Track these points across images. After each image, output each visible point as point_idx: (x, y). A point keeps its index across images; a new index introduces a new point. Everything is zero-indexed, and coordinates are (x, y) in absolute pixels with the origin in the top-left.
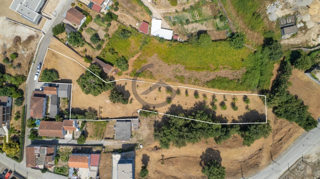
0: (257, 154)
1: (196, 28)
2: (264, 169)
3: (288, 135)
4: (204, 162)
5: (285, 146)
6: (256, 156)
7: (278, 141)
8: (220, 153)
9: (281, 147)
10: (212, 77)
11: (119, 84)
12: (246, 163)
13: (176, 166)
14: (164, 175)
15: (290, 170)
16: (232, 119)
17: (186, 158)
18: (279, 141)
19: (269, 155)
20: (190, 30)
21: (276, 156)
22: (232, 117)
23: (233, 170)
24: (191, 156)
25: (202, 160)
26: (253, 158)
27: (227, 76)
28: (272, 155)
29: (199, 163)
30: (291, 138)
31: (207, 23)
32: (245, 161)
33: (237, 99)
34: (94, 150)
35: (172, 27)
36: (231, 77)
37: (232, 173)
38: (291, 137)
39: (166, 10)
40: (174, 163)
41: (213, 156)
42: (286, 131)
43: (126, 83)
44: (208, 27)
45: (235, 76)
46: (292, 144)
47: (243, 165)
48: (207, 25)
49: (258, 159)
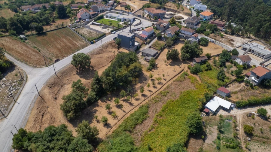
0: (56, 95)
1: (210, 134)
2: (41, 88)
3: (39, 122)
4: (91, 70)
5: (35, 111)
6: (56, 93)
7: (45, 114)
8: (86, 80)
9: (38, 109)
10: (150, 113)
11: (182, 65)
12: (60, 85)
13: (105, 58)
14: (106, 52)
15: (13, 102)
16: (100, 106)
17: (104, 65)
18: (43, 114)
19: (45, 99)
20: (211, 129)
21: (39, 100)
22: (101, 106)
23: (66, 77)
24: (102, 68)
25: (93, 70)
26: (57, 91)
27: (143, 125)
28: (43, 99)
29: (93, 67)
30: (33, 120)
31: (214, 147)
32: (62, 86)
33: (114, 119)
34: (148, 40)
35: (218, 116)
36: (139, 128)
37: (66, 74)
38: (35, 121)
39: (239, 121)
40: (108, 59)
41: (88, 76)
42: (43, 124)
43: (180, 67)
44: (208, 145)
45: (137, 131)
46: (28, 117)
47: (61, 83)
48: (211, 146)
49: (53, 91)
